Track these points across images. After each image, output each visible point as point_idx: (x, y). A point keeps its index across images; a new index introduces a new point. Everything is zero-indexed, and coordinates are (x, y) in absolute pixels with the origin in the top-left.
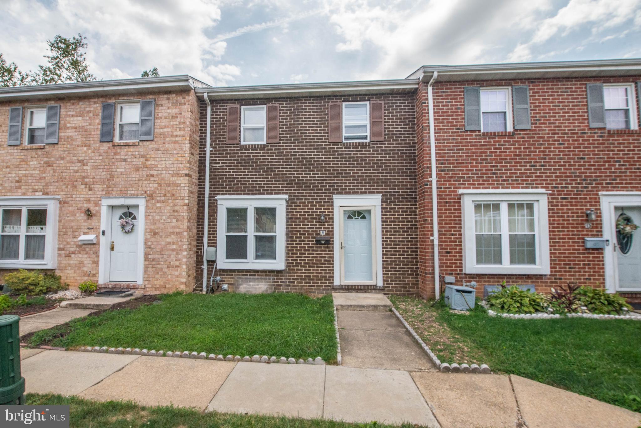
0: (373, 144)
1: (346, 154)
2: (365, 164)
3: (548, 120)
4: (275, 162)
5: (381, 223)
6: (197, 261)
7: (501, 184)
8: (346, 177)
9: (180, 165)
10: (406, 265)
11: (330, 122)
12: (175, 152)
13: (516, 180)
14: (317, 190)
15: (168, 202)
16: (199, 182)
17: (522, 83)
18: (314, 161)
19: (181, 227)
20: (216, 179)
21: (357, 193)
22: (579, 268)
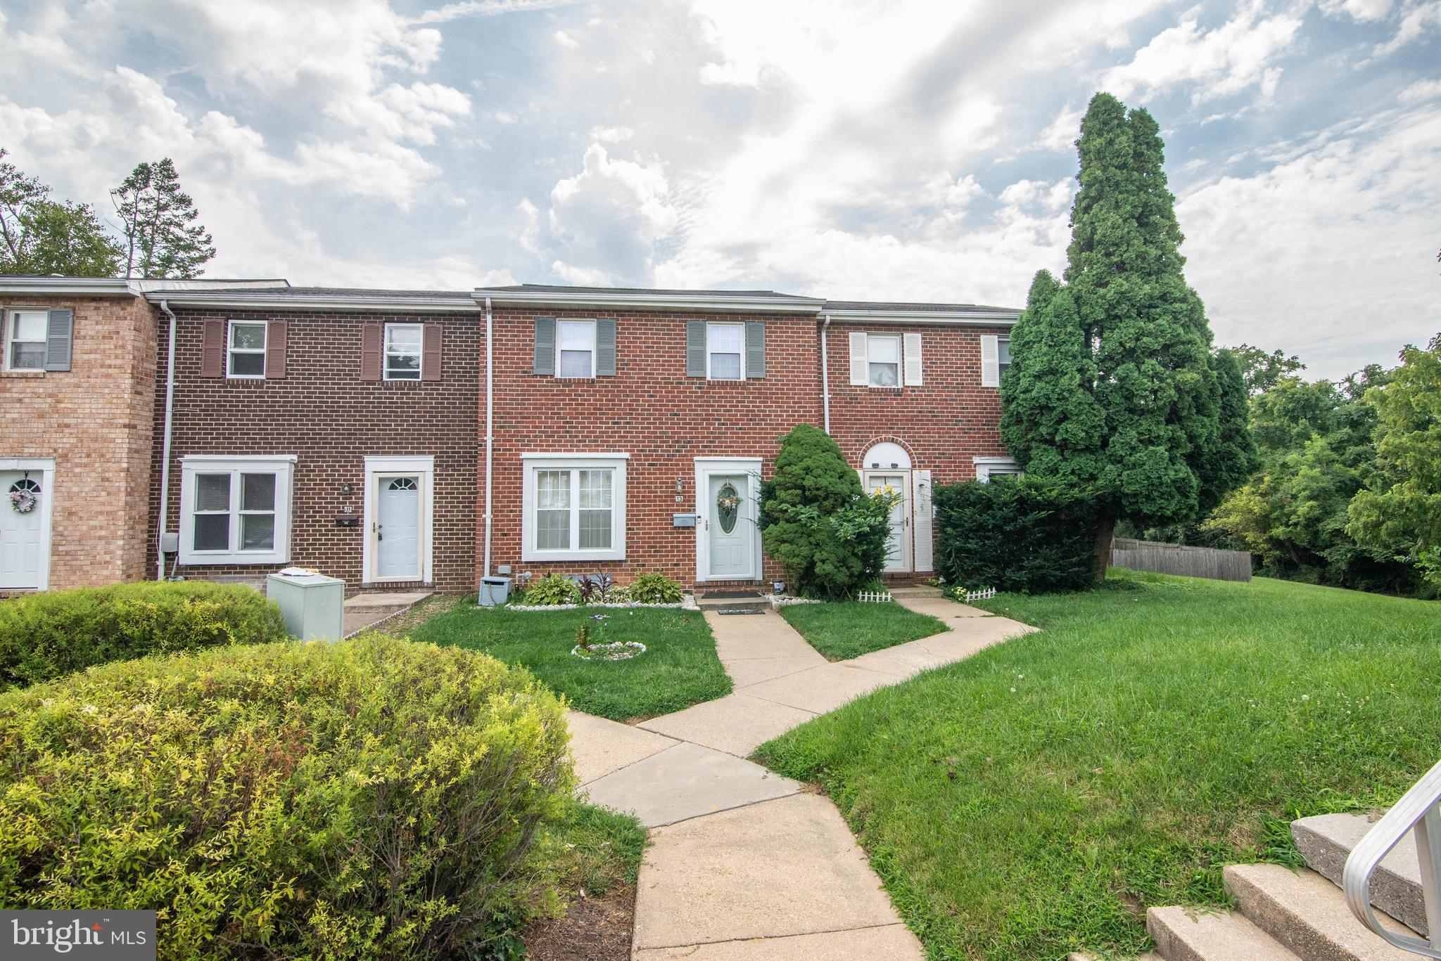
0: (425, 385)
1: (386, 398)
2: (413, 412)
3: (637, 365)
4: (279, 406)
5: (432, 495)
6: (148, 555)
7: (576, 446)
8: (386, 430)
9: (115, 411)
10: (466, 552)
11: (363, 351)
12: (106, 391)
13: (595, 441)
14: (342, 448)
15: (93, 466)
16: (155, 434)
17: (609, 315)
18: (338, 407)
19: (115, 503)
20: (182, 429)
21: (400, 453)
22: (666, 551)
